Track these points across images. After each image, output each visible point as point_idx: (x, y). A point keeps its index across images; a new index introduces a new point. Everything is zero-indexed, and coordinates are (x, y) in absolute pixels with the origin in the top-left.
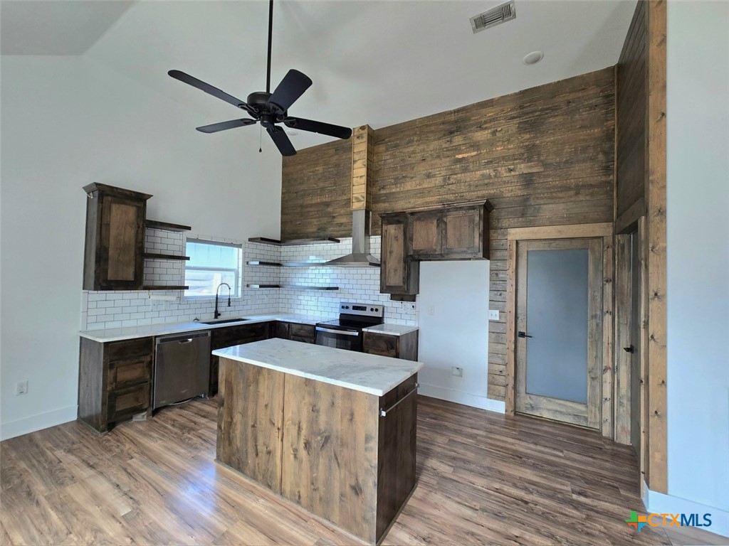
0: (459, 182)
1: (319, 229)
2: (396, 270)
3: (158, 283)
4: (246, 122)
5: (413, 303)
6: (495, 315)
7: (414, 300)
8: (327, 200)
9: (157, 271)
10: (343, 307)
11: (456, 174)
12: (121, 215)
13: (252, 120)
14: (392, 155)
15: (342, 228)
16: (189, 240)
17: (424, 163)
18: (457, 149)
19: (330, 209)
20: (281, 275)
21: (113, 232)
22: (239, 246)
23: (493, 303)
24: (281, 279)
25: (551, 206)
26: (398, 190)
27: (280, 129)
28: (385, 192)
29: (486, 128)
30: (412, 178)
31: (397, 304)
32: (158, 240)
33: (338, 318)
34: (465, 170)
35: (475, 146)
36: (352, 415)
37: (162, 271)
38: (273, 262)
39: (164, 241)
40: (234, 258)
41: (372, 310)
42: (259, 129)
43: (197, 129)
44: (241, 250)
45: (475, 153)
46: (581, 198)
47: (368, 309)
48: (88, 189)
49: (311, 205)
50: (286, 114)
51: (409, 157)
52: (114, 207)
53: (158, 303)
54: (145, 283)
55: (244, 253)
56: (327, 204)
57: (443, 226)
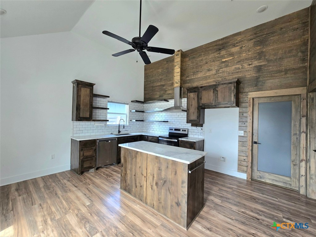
0: (224, 72)
1: (160, 96)
2: (194, 113)
3: (97, 119)
4: (131, 51)
5: (202, 128)
6: (242, 133)
7: (202, 126)
8: (163, 83)
9: (97, 114)
10: (170, 129)
11: (222, 68)
12: (85, 92)
13: (134, 49)
14: (191, 62)
15: (170, 95)
16: (109, 102)
17: (206, 65)
18: (223, 57)
19: (164, 87)
20: (144, 116)
21: (82, 99)
22: (128, 104)
23: (240, 128)
24: (144, 118)
25: (271, 81)
26: (194, 77)
27: (145, 52)
28: (188, 79)
29: (237, 46)
30: (201, 71)
31: (194, 128)
32: (98, 102)
33: (168, 134)
34: (227, 66)
35: (232, 54)
36: (176, 172)
37: (99, 114)
38: (141, 111)
39: (100, 102)
40: (126, 109)
41: (183, 130)
42: (136, 53)
43: (112, 55)
44: (128, 106)
45: (232, 58)
46: (288, 75)
47: (181, 130)
48: (73, 82)
49: (157, 86)
50: (147, 45)
51: (200, 62)
52: (82, 89)
53: (97, 127)
54: (93, 119)
55: (129, 107)
56: (163, 86)
57: (216, 92)
